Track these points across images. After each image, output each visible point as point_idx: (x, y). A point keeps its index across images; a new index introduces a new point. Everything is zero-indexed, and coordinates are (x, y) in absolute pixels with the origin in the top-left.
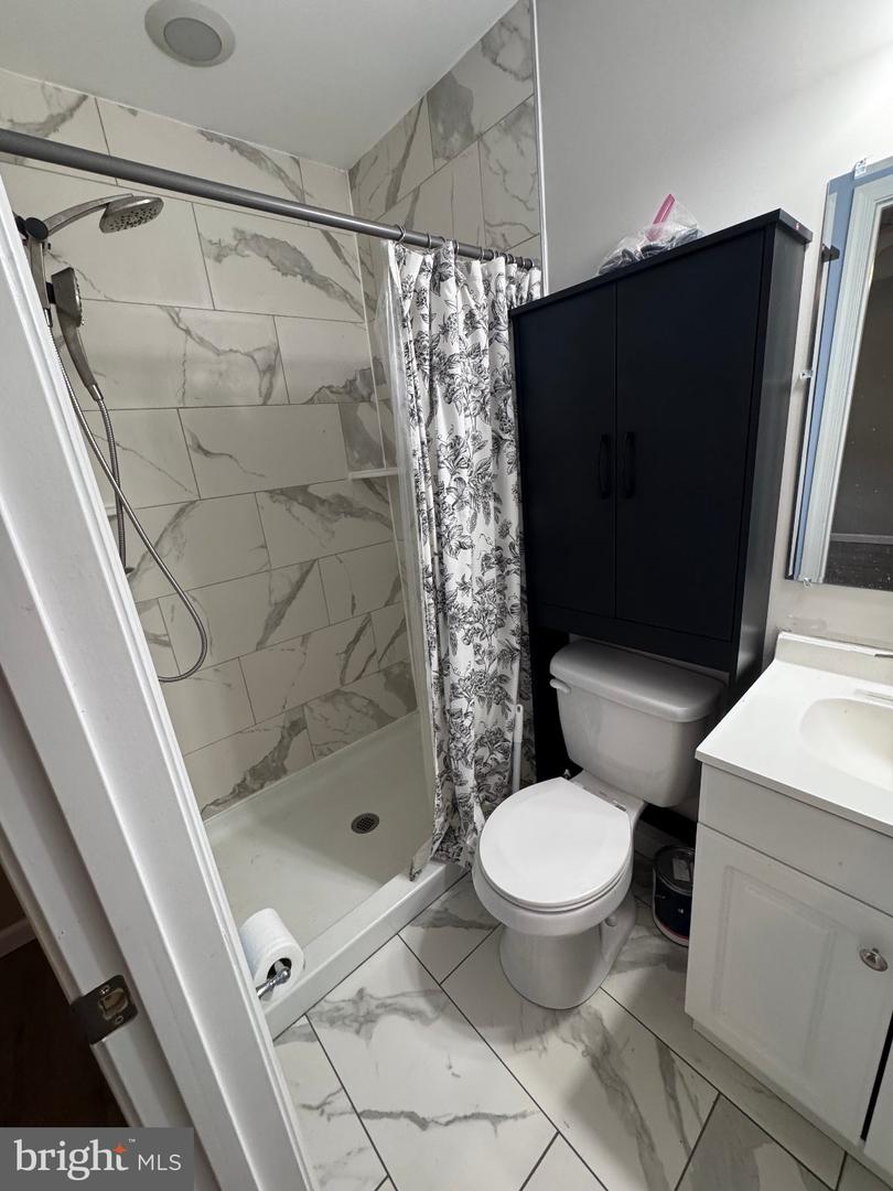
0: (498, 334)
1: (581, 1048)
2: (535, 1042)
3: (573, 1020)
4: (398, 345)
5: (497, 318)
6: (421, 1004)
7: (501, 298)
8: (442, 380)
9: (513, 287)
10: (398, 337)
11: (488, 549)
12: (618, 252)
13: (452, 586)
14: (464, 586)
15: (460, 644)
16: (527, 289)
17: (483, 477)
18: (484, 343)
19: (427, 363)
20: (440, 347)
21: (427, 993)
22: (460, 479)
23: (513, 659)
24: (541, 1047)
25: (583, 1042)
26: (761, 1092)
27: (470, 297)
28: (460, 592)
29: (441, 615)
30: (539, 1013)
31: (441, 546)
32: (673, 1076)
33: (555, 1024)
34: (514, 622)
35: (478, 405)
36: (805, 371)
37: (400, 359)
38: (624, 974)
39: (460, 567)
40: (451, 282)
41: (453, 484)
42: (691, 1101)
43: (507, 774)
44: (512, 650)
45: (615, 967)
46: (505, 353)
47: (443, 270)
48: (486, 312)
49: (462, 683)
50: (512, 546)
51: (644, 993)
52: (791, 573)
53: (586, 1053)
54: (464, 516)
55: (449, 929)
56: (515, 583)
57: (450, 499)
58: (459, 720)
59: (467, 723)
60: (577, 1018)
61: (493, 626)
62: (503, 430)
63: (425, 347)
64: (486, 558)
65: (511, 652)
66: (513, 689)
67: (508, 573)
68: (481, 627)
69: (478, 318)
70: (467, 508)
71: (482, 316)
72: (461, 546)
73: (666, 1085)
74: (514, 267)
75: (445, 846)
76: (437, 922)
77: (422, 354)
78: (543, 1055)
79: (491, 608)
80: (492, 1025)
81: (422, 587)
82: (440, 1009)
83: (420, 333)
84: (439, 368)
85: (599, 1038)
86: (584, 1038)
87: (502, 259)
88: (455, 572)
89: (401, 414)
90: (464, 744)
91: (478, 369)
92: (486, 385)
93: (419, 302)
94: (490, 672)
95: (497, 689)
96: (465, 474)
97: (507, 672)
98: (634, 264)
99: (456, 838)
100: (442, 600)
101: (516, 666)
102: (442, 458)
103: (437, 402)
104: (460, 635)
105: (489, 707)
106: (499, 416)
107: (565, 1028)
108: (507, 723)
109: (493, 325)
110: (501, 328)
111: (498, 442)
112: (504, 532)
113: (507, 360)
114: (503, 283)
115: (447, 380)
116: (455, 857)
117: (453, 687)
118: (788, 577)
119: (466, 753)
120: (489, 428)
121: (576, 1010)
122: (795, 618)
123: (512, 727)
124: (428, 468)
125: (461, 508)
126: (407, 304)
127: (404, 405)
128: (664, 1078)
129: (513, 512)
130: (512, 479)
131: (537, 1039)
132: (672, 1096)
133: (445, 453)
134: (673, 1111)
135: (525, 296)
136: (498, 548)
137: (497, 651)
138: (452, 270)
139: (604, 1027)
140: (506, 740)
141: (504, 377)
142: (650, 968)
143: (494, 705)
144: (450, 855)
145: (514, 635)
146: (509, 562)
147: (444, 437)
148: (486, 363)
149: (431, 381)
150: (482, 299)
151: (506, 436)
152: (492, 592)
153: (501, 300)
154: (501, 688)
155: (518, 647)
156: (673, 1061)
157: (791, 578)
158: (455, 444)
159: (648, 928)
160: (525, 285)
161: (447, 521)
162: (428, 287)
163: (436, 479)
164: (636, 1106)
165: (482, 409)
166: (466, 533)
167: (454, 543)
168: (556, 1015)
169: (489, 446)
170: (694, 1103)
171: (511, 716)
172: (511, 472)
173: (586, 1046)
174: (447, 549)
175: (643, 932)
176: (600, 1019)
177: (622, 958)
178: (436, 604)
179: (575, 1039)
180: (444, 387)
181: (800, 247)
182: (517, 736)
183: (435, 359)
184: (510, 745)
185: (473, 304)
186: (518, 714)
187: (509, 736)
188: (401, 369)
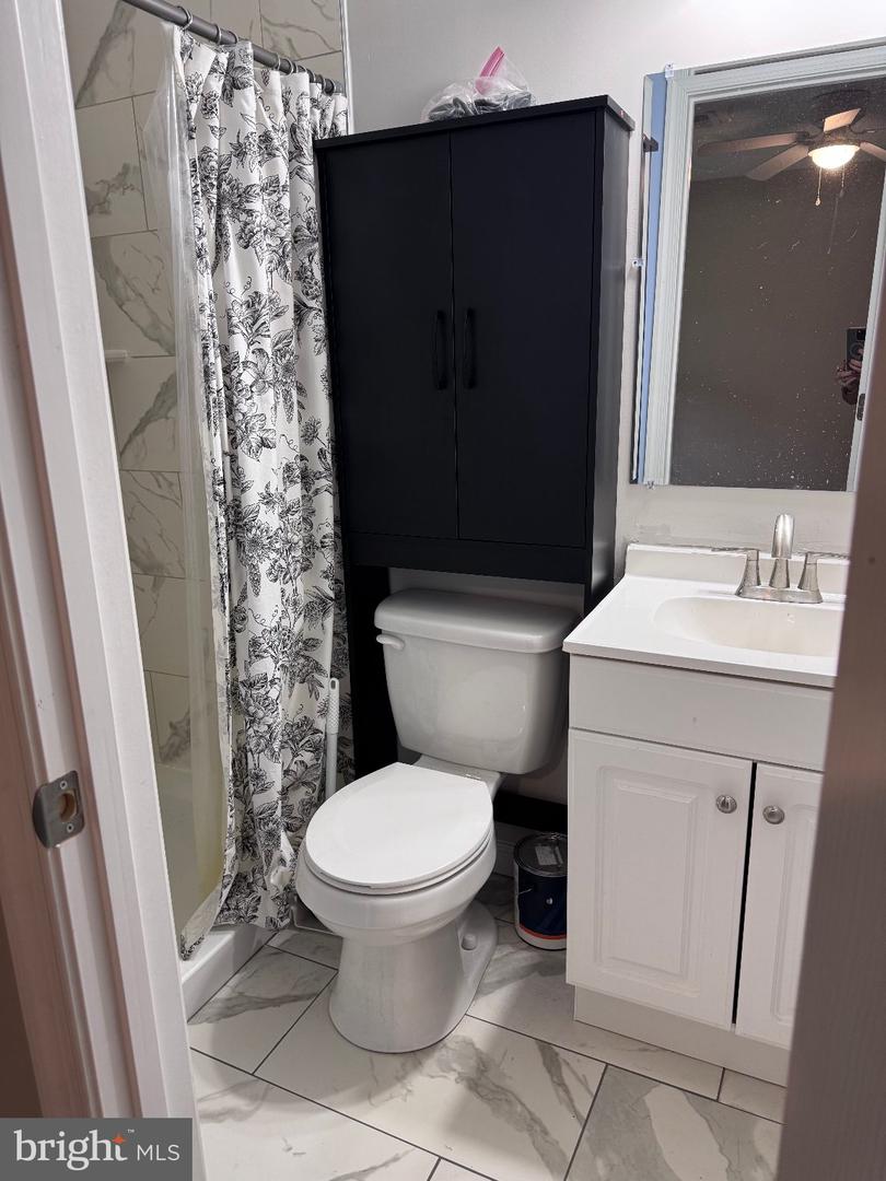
0: (301, 169)
1: (453, 1076)
2: (398, 1089)
3: (439, 1054)
4: (182, 160)
5: (299, 148)
6: (231, 1101)
7: (306, 124)
8: (234, 217)
9: (318, 112)
10: (181, 149)
11: (291, 457)
12: (448, 98)
13: (252, 498)
14: (268, 499)
15: (265, 581)
16: (331, 118)
17: (283, 356)
18: (284, 178)
19: (215, 190)
20: (233, 172)
21: (235, 1089)
22: (261, 351)
23: (325, 612)
24: (405, 1091)
25: (455, 1070)
26: (646, 1050)
27: (265, 115)
28: (263, 507)
29: (233, 543)
30: (396, 1062)
31: (234, 442)
32: (559, 1067)
33: (418, 1065)
34: (327, 559)
35: (276, 257)
36: (636, 259)
37: (183, 181)
38: (490, 995)
39: (263, 472)
40: (249, 92)
41: (251, 358)
42: (580, 1080)
43: (317, 783)
44: (323, 601)
45: (480, 991)
46: (309, 192)
47: (238, 75)
48: (286, 138)
49: (267, 635)
50: (321, 453)
51: (517, 1006)
52: (634, 477)
53: (461, 1078)
54: (267, 401)
55: (250, 1014)
56: (326, 506)
57: (247, 377)
58: (262, 691)
59: (273, 694)
60: (444, 1051)
61: (298, 566)
62: (307, 294)
63: (212, 168)
64: (288, 468)
65: (323, 602)
66: (325, 656)
67: (317, 492)
68: (284, 565)
69: (276, 143)
70: (271, 392)
71: (281, 140)
72: (264, 443)
73: (552, 1076)
74: (318, 88)
75: (233, 903)
76: (230, 1010)
77: (207, 177)
78: (408, 1098)
79: (296, 539)
80: (336, 1091)
81: (209, 497)
82: (259, 1099)
83: (206, 150)
84: (229, 200)
85: (473, 1063)
86: (455, 1066)
87: (306, 76)
88: (257, 479)
89: (183, 254)
90: (269, 726)
91: (275, 209)
92: (285, 231)
93: (207, 110)
94: (296, 630)
95: (302, 661)
96: (267, 345)
97: (315, 633)
98: (466, 117)
99: (249, 886)
100: (238, 519)
101: (329, 622)
102: (235, 320)
103: (227, 244)
104: (264, 567)
105: (292, 686)
106: (301, 275)
107: (431, 1064)
108: (317, 705)
109: (295, 153)
110: (304, 161)
111: (300, 310)
112: (309, 434)
113: (313, 204)
114: (306, 104)
115: (243, 217)
116: (250, 913)
117: (255, 643)
118: (633, 482)
119: (271, 739)
120: (290, 288)
121: (441, 1045)
122: (642, 527)
123: (324, 712)
124: (216, 331)
125: (262, 391)
126: (194, 108)
127: (187, 241)
128: (549, 1072)
129: (321, 408)
130: (320, 363)
131: (399, 1085)
132: (561, 1084)
133: (240, 314)
134: (562, 1093)
135: (329, 126)
136: (302, 458)
137: (303, 600)
138: (250, 78)
139: (477, 1049)
140: (317, 731)
141: (309, 223)
142: (520, 982)
143: (297, 684)
144: (242, 913)
145: (327, 577)
146: (317, 476)
147: (238, 294)
148: (286, 202)
149: (219, 217)
150: (281, 120)
151: (312, 303)
152: (297, 516)
153: (306, 127)
154: (307, 658)
155: (332, 595)
156: (557, 1054)
157: (636, 482)
158: (253, 302)
159: (513, 944)
160: (330, 113)
161: (244, 407)
162: (219, 93)
163: (225, 350)
164: (523, 1105)
165: (281, 262)
166: (269, 425)
167: (254, 438)
168: (415, 1056)
169: (290, 314)
170: (584, 1082)
171: (323, 693)
172: (319, 352)
173: (459, 1073)
174: (243, 447)
175: (507, 949)
176: (472, 1044)
177: (487, 980)
178: (228, 525)
179: (444, 1071)
180: (239, 225)
181: (625, 134)
182: (331, 724)
183: (225, 186)
184: (323, 736)
185: (269, 124)
186: (332, 693)
187: (320, 724)
188: (184, 192)
